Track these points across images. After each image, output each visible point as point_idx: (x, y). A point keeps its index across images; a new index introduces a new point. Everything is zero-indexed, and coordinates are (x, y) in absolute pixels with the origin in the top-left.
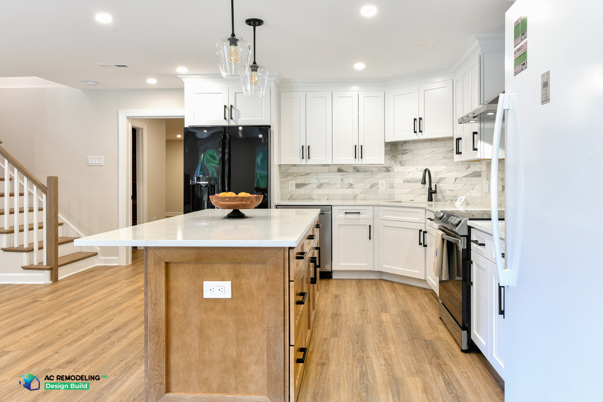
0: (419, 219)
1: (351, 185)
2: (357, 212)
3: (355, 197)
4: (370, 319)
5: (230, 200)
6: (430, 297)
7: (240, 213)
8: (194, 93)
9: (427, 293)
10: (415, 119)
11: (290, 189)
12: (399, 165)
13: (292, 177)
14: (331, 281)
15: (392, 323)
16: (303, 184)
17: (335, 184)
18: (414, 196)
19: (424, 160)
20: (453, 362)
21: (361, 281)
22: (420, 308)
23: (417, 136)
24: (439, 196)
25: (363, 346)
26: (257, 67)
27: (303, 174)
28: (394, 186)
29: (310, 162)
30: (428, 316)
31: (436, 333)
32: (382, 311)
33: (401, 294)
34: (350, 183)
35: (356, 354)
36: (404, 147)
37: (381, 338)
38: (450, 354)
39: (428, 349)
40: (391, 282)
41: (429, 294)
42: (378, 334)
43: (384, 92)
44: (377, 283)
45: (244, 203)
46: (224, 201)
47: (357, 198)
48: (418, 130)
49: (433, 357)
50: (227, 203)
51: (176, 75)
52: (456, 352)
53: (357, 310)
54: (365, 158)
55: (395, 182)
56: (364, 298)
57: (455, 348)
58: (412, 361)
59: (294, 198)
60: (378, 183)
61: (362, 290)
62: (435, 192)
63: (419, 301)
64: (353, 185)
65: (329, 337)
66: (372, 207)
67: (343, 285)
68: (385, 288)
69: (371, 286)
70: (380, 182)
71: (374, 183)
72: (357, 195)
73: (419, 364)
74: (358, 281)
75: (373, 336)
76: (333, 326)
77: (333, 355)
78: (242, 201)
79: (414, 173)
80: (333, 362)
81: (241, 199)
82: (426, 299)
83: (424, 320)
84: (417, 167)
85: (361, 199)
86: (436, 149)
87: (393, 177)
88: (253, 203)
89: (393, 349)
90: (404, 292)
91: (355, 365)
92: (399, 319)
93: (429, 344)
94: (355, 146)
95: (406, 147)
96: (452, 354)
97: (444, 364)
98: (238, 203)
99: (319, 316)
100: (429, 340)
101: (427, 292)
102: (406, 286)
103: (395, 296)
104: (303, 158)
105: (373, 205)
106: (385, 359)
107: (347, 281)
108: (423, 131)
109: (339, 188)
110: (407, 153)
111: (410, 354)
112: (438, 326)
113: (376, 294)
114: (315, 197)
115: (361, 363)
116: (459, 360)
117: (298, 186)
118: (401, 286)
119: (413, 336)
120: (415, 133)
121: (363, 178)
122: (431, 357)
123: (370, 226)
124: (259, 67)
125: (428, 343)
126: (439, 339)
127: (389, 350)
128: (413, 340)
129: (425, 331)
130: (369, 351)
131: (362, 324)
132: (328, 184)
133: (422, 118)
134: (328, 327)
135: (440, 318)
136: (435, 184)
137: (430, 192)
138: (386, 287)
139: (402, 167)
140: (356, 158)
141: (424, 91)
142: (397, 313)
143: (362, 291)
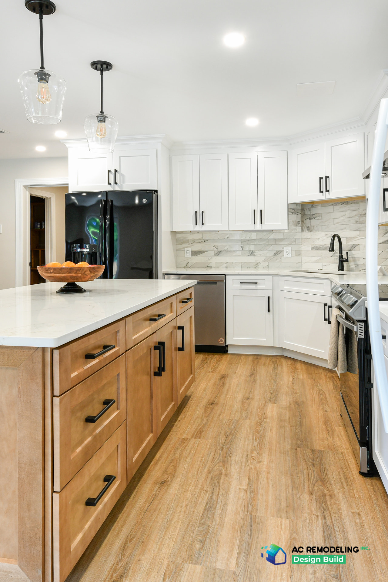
0: (324, 291)
1: (252, 253)
2: (254, 282)
3: (257, 266)
4: (251, 412)
5: (55, 272)
6: (335, 383)
7: (77, 286)
8: (78, 159)
9: (333, 377)
10: (321, 178)
11: (186, 256)
12: (307, 231)
13: (188, 244)
14: (225, 357)
15: (276, 420)
16: (199, 251)
17: (235, 251)
18: (324, 264)
19: (334, 225)
20: (344, 494)
21: (259, 357)
22: (319, 398)
23: (323, 195)
24: (352, 264)
25: (227, 454)
26: (105, 117)
27: (200, 241)
28: (301, 254)
29: (204, 228)
30: (326, 411)
31: (332, 439)
32: (270, 400)
33: (301, 377)
34: (252, 250)
35: (213, 468)
36: (311, 211)
37: (255, 444)
38: (342, 477)
39: (314, 465)
40: (294, 361)
41: (335, 378)
42: (253, 436)
43: (287, 152)
44: (276, 361)
45: (74, 275)
46: (48, 273)
47: (259, 266)
48: (324, 189)
49: (317, 481)
50: (53, 275)
51: (59, 140)
52: (352, 474)
53: (240, 397)
54: (265, 224)
55: (302, 249)
56: (255, 381)
57: (351, 466)
58: (286, 485)
59: (190, 266)
60: (283, 250)
61: (257, 369)
62: (347, 260)
63: (320, 388)
64: (255, 252)
65: (190, 438)
66: (271, 277)
67: (237, 363)
68: (284, 369)
69: (269, 364)
70: (285, 249)
71: (278, 250)
72: (259, 262)
73: (294, 492)
74: (256, 357)
75: (247, 439)
76: (202, 420)
77: (183, 468)
78: (70, 273)
79: (323, 239)
80: (179, 479)
81: (70, 271)
82: (330, 385)
83: (320, 418)
84: (327, 233)
85: (264, 268)
86: (348, 213)
87: (300, 244)
88: (86, 275)
89: (265, 463)
90: (305, 376)
91: (205, 489)
92: (288, 413)
93: (317, 458)
94: (254, 210)
95: (314, 211)
96: (346, 478)
97: (330, 496)
98: (66, 275)
99: (191, 404)
100: (318, 450)
101: (333, 375)
102: (309, 366)
103: (293, 379)
104: (196, 224)
105: (273, 275)
106: (249, 479)
107: (243, 357)
108: (330, 191)
109: (239, 256)
110: (315, 218)
111: (287, 473)
112: (336, 428)
113: (271, 376)
114: (212, 265)
115: (214, 485)
116: (353, 490)
117: (194, 253)
118: (303, 366)
119: (299, 442)
120: (321, 193)
121: (266, 245)
122: (314, 481)
123: (269, 297)
124: (107, 117)
125: (316, 456)
126: (333, 449)
127: (261, 463)
128: (296, 449)
129: (318, 434)
130: (233, 464)
131: (238, 419)
132: (227, 251)
133: (329, 177)
134: (194, 422)
135: (341, 415)
136: (347, 251)
137: (341, 261)
138: (285, 367)
139: (310, 233)
140: (254, 223)
141: (331, 147)
142: (288, 404)
143: (256, 371)
